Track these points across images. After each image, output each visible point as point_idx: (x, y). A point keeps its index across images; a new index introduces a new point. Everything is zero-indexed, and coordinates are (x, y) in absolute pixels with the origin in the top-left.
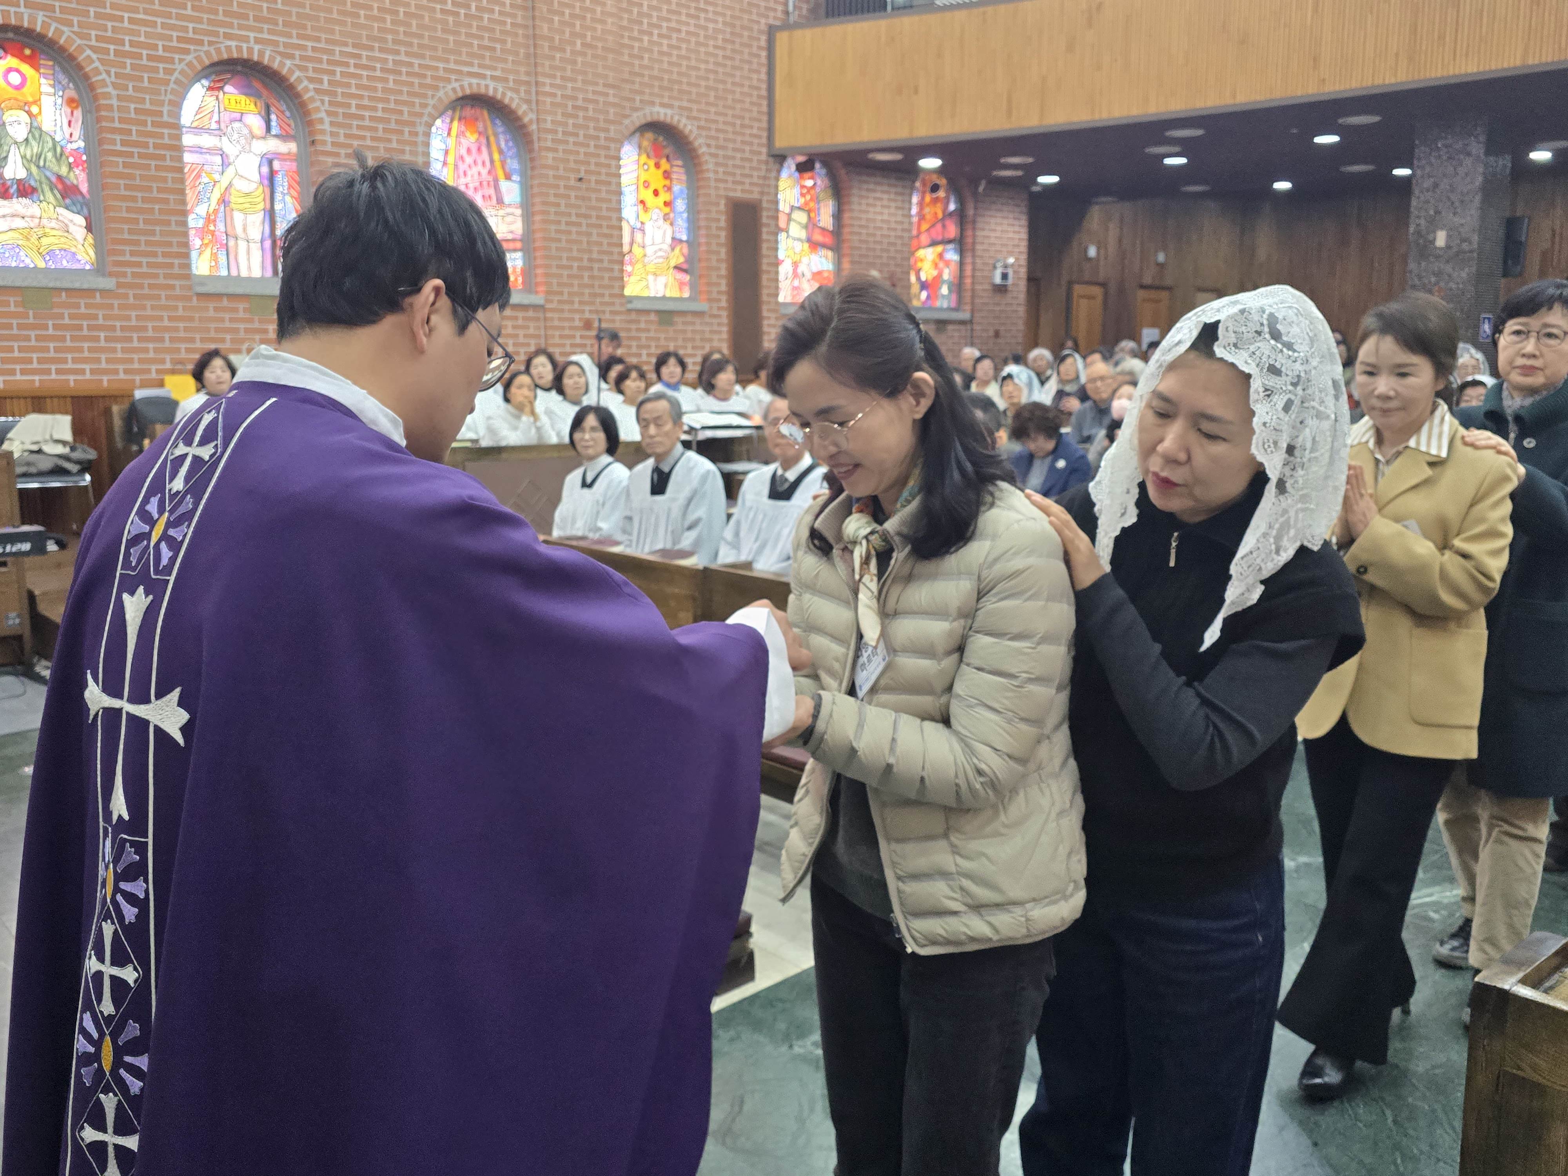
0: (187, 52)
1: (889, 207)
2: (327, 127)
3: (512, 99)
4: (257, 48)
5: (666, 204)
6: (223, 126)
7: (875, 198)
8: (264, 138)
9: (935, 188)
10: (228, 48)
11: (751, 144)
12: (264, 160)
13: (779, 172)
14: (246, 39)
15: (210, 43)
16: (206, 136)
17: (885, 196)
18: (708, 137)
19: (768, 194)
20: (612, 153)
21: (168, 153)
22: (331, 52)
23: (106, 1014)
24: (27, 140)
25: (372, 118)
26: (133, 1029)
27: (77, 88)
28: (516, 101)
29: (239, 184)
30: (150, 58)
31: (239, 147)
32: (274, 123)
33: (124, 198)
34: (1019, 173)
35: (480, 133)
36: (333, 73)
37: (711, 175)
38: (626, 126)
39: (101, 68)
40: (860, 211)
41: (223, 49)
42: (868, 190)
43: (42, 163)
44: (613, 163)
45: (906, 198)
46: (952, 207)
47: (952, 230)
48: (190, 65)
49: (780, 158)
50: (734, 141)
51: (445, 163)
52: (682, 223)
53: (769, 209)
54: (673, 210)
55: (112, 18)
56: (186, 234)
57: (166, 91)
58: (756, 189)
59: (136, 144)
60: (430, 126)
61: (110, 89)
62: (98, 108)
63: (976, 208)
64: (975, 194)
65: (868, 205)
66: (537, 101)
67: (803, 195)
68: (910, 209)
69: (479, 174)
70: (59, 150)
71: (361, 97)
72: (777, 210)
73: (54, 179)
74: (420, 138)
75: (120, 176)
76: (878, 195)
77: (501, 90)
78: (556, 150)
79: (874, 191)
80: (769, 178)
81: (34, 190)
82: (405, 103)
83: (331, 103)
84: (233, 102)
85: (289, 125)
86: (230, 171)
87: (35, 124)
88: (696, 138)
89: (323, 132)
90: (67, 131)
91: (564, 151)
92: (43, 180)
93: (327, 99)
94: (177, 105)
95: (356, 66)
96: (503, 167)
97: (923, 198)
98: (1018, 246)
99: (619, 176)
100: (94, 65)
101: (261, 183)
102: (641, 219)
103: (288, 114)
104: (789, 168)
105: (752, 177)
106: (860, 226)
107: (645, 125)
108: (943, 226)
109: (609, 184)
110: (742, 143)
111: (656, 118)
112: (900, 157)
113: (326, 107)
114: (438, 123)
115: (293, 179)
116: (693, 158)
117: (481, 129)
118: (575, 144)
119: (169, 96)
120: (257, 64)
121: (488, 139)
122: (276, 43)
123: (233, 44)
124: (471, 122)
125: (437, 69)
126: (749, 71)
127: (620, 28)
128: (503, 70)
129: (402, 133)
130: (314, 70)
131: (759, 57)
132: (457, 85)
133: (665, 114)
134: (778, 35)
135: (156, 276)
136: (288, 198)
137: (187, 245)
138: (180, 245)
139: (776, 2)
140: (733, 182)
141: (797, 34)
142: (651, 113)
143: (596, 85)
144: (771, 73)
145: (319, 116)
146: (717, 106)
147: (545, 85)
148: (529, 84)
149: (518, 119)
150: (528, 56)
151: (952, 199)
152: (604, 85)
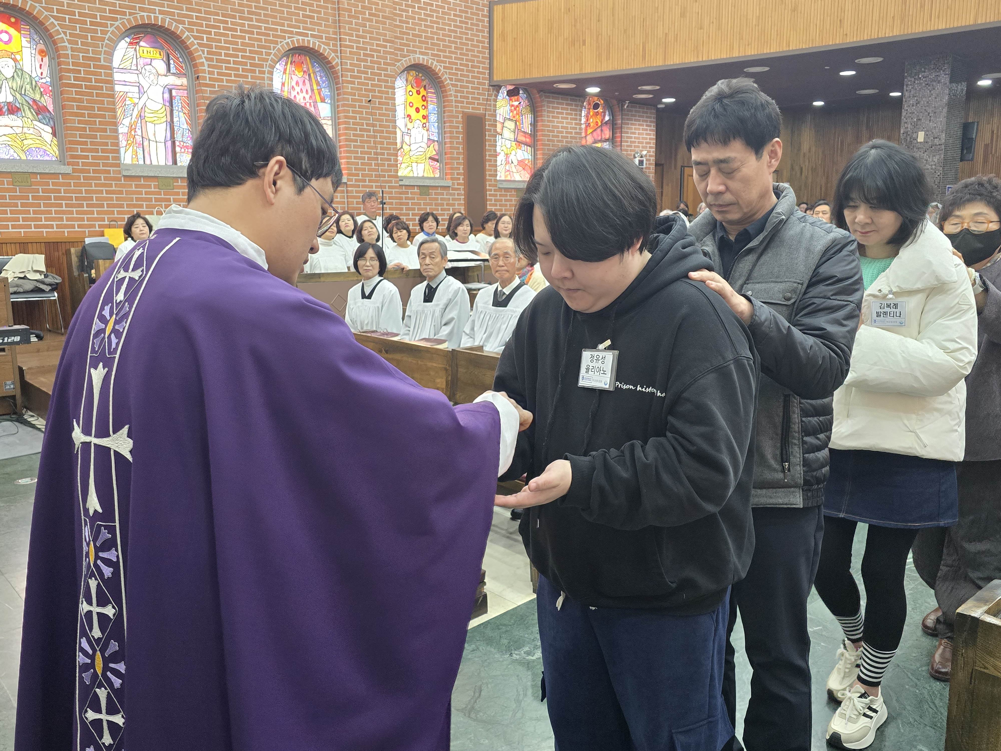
0: (116, 19)
1: (567, 118)
2: (206, 68)
3: (324, 49)
4: (160, 17)
5: (424, 117)
7: (558, 113)
8: (166, 76)
9: (596, 106)
10: (142, 17)
11: (479, 78)
12: (166, 90)
13: (496, 96)
14: (154, 12)
15: (130, 14)
16: (129, 75)
17: (564, 111)
18: (450, 74)
19: (490, 110)
20: (390, 84)
21: (104, 85)
22: (208, 20)
23: (96, 637)
24: (13, 76)
25: (235, 63)
26: (114, 646)
27: (45, 44)
28: (328, 50)
29: (150, 104)
30: (92, 23)
31: (150, 81)
32: (172, 66)
33: (76, 115)
34: (651, 96)
35: (304, 72)
36: (210, 33)
37: (453, 98)
38: (399, 67)
39: (60, 30)
40: (549, 121)
41: (139, 18)
42: (553, 108)
43: (23, 93)
44: (390, 90)
45: (578, 113)
46: (607, 118)
47: (607, 134)
48: (117, 28)
49: (497, 87)
50: (468, 76)
52: (434, 129)
53: (490, 120)
56: (117, 138)
57: (102, 45)
58: (482, 107)
59: (84, 79)
60: (273, 67)
61: (66, 44)
62: (59, 56)
63: (622, 119)
64: (622, 110)
65: (553, 117)
66: (341, 50)
67: (511, 111)
68: (580, 120)
69: (304, 97)
70: (34, 83)
71: (228, 49)
72: (496, 121)
73: (31, 103)
74: (266, 75)
75: (74, 100)
76: (560, 110)
77: (317, 43)
78: (353, 83)
79: (558, 108)
80: (490, 100)
81: (18, 109)
82: (256, 53)
83: (208, 52)
84: (145, 52)
85: (182, 67)
86: (145, 97)
87: (19, 67)
88: (443, 74)
89: (204, 71)
91: (359, 83)
92: (24, 103)
93: (206, 49)
94: (110, 55)
95: (225, 29)
96: (320, 93)
97: (589, 113)
98: (650, 143)
99: (394, 99)
100: (56, 28)
102: (408, 127)
103: (181, 60)
104: (503, 93)
105: (479, 99)
106: (548, 131)
107: (411, 66)
108: (602, 130)
109: (388, 104)
110: (473, 77)
111: (417, 62)
112: (574, 86)
113: (206, 55)
114: (278, 66)
115: (185, 101)
116: (441, 87)
117: (305, 69)
118: (366, 78)
119: (104, 48)
120: (161, 27)
121: (309, 75)
122: (173, 14)
123: (145, 14)
124: (299, 65)
125: (276, 30)
126: (477, 31)
127: (394, 3)
128: (319, 31)
129: (255, 71)
130: (198, 31)
131: (483, 21)
132: (289, 40)
133: (424, 59)
134: (495, 7)
135: (98, 165)
136: (181, 114)
137: (117, 145)
138: (113, 144)
140: (467, 103)
141: (508, 6)
142: (414, 59)
143: (379, 40)
144: (491, 32)
145: (201, 61)
146: (456, 53)
147: (345, 40)
148: (335, 39)
149: (329, 63)
150: (335, 22)
151: (607, 113)
152: (384, 41)
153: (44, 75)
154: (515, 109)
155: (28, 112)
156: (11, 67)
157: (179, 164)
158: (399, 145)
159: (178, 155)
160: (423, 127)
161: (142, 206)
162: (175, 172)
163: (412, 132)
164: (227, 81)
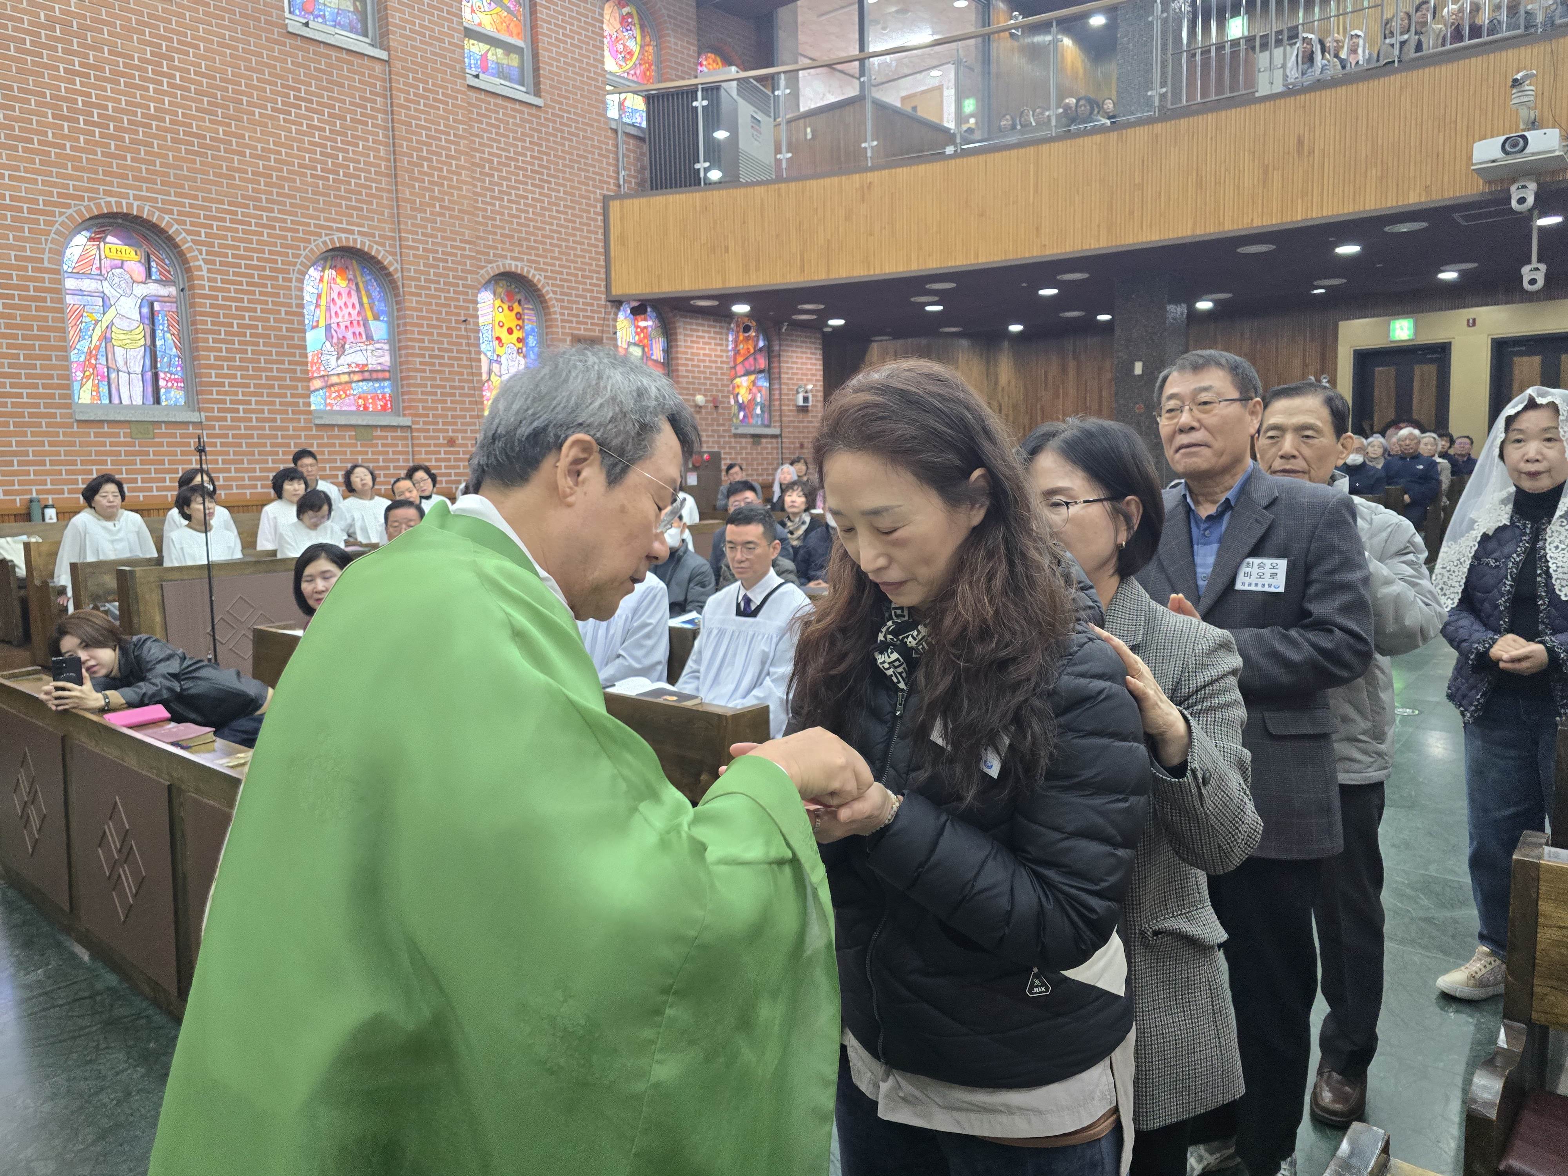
0: (67, 206)
1: (710, 344)
2: (204, 273)
3: (378, 251)
4: (136, 203)
6: (104, 271)
7: (698, 337)
9: (747, 329)
10: (108, 203)
11: (592, 291)
13: (616, 314)
14: (127, 196)
15: (91, 199)
16: (87, 281)
17: (706, 335)
18: (553, 285)
19: (608, 332)
20: (470, 297)
21: (48, 296)
22: (207, 208)
25: (247, 267)
28: (383, 253)
30: (31, 211)
32: (154, 270)
34: (814, 317)
35: (350, 280)
36: (210, 226)
37: (558, 316)
38: (482, 275)
40: (686, 347)
41: (103, 204)
42: (691, 330)
44: (471, 306)
45: (724, 337)
46: (761, 344)
47: (762, 363)
48: (70, 218)
49: (617, 303)
50: (577, 289)
51: (318, 306)
52: (534, 356)
56: (68, 368)
57: (47, 240)
58: (597, 328)
59: (16, 287)
60: (304, 274)
63: (780, 345)
64: (779, 333)
65: (692, 342)
66: (401, 254)
67: (637, 334)
68: (727, 346)
69: (350, 314)
71: (238, 248)
74: (294, 284)
75: (2, 315)
76: (700, 334)
77: (367, 243)
78: (420, 295)
79: (698, 331)
80: (608, 320)
82: (279, 254)
83: (208, 253)
84: (114, 250)
85: (169, 272)
88: (543, 286)
89: (201, 278)
91: (427, 296)
93: (204, 249)
94: (56, 253)
95: (232, 221)
96: (372, 309)
97: (737, 337)
99: (477, 317)
101: (142, 322)
103: (167, 262)
104: (625, 311)
105: (593, 318)
106: (687, 359)
107: (499, 275)
108: (755, 359)
109: (468, 323)
110: (584, 290)
111: (508, 269)
112: (716, 303)
113: (204, 256)
114: (312, 270)
115: (173, 318)
116: (541, 302)
117: (351, 277)
119: (49, 245)
120: (137, 217)
121: (357, 285)
122: (155, 200)
123: (113, 200)
124: (342, 271)
125: (309, 225)
126: (589, 231)
127: (475, 193)
128: (369, 226)
129: (277, 279)
130: (192, 224)
131: (596, 220)
132: (327, 239)
133: (517, 266)
134: (611, 203)
135: (37, 405)
136: (168, 335)
137: (68, 377)
138: (60, 377)
139: (608, 176)
140: (577, 322)
141: (628, 202)
142: (504, 265)
143: (455, 240)
144: (606, 234)
145: (197, 263)
146: (560, 259)
147: (407, 239)
148: (393, 238)
149: (384, 268)
150: (392, 215)
151: (761, 337)
152: (461, 241)
157: (164, 403)
158: (485, 377)
159: (163, 391)
160: (518, 353)
161: (105, 463)
162: (156, 414)
163: (503, 360)
164: (236, 291)
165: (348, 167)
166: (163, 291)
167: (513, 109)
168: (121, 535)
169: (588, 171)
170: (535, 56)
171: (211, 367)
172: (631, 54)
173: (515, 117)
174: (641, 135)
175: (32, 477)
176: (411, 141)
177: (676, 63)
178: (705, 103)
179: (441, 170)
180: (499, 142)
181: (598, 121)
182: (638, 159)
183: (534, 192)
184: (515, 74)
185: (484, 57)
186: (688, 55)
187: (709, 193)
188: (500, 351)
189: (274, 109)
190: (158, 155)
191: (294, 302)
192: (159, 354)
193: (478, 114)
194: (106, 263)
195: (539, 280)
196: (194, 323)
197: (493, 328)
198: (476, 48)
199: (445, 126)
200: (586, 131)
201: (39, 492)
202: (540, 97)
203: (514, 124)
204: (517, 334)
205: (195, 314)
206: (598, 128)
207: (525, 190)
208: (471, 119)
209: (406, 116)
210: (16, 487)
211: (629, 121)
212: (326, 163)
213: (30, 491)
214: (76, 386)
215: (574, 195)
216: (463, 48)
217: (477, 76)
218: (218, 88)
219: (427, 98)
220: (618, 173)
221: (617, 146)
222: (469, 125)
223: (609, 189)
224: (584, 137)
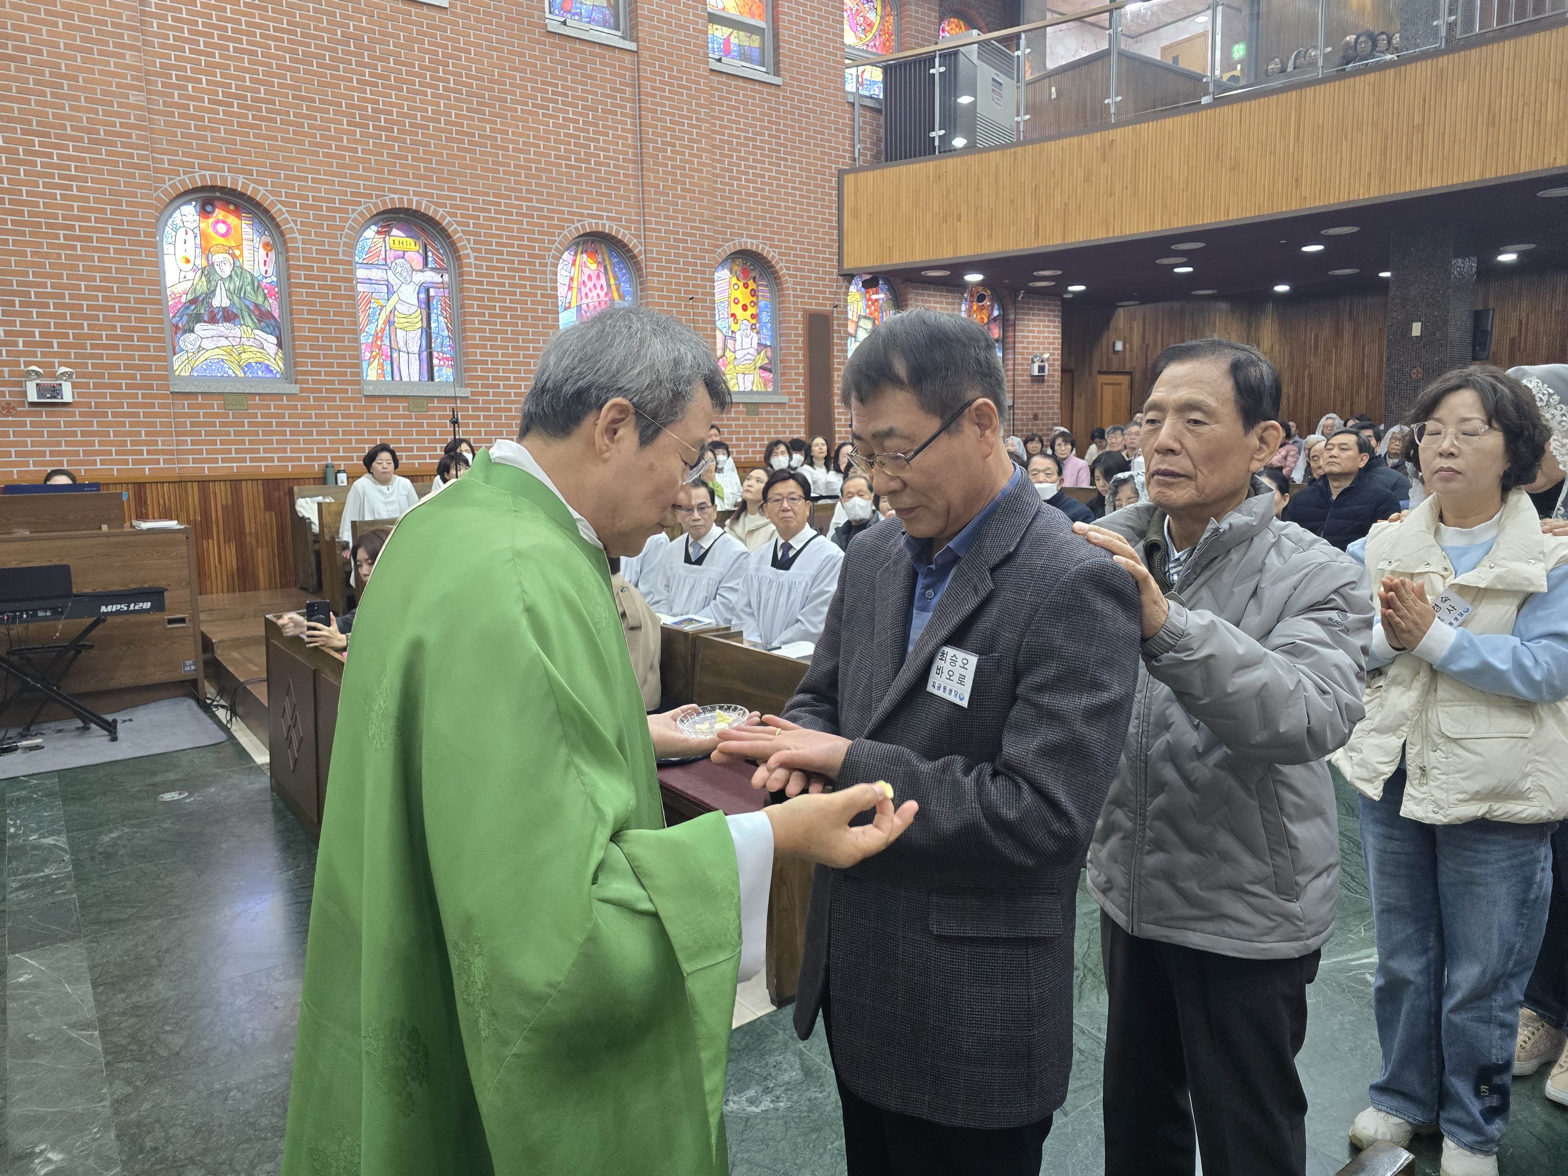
0: (359, 204)
2: (472, 260)
3: (624, 235)
6: (388, 261)
8: (422, 271)
9: (981, 298)
10: (392, 200)
11: (824, 266)
13: (848, 288)
15: (378, 197)
16: (375, 271)
18: (787, 261)
19: (839, 306)
20: (707, 276)
21: (342, 285)
22: (476, 201)
24: (231, 276)
25: (508, 253)
27: (271, 235)
28: (628, 236)
30: (329, 209)
32: (430, 259)
33: (307, 321)
34: (1053, 283)
35: (599, 263)
36: (478, 218)
37: (791, 292)
38: (719, 254)
39: (289, 218)
41: (388, 201)
44: (708, 284)
45: (957, 305)
46: (996, 313)
48: (361, 214)
49: (849, 277)
50: (810, 264)
52: (766, 331)
53: (839, 319)
54: (759, 321)
55: (299, 178)
56: (358, 349)
57: (342, 235)
58: (828, 303)
59: (317, 278)
60: (558, 258)
61: (296, 235)
62: (287, 250)
63: (1016, 314)
64: (1015, 302)
66: (645, 236)
67: (868, 307)
69: (597, 296)
70: (256, 284)
72: (847, 319)
73: (252, 308)
74: (549, 268)
75: (304, 303)
77: (615, 227)
78: (661, 275)
80: (839, 294)
82: (536, 240)
83: (475, 242)
84: (397, 242)
85: (442, 260)
86: (394, 299)
87: (238, 264)
88: (777, 262)
89: (469, 265)
90: (263, 269)
91: (667, 276)
92: (244, 308)
93: (471, 238)
94: (351, 246)
95: (496, 211)
96: (618, 289)
97: (971, 307)
98: (1053, 343)
99: (714, 295)
100: (285, 217)
103: (441, 251)
104: (857, 285)
105: (825, 292)
107: (735, 253)
109: (705, 301)
110: (817, 265)
111: (743, 247)
112: (948, 273)
113: (472, 245)
114: (566, 255)
115: (445, 303)
116: (775, 279)
117: (600, 260)
118: (676, 269)
119: (344, 239)
120: (416, 212)
121: (605, 268)
122: (431, 195)
123: (396, 196)
124: (592, 254)
125: (563, 212)
126: (823, 206)
127: (714, 175)
128: (617, 212)
129: (534, 264)
130: (462, 216)
131: (830, 195)
132: (579, 225)
133: (752, 244)
134: (846, 177)
135: (332, 382)
136: (441, 318)
137: (358, 357)
138: (352, 357)
139: (844, 150)
140: (809, 297)
141: (862, 175)
142: (740, 243)
143: (694, 221)
144: (840, 209)
145: (466, 252)
146: (795, 236)
147: (650, 222)
148: (638, 222)
149: (630, 251)
150: (637, 200)
151: (996, 306)
152: (701, 222)
153: (270, 273)
154: (873, 304)
155: (248, 319)
156: (228, 264)
157: (437, 380)
158: (719, 353)
159: (436, 368)
160: (752, 329)
161: (387, 433)
162: (430, 390)
163: (738, 336)
164: (499, 276)
165: (598, 156)
166: (437, 278)
167: (752, 90)
168: (392, 498)
169: (824, 146)
170: (776, 35)
171: (476, 346)
172: (871, 25)
173: (754, 98)
174: (878, 106)
175: (328, 445)
176: (656, 127)
177: (916, 31)
178: (942, 69)
179: (683, 154)
180: (739, 123)
181: (836, 96)
182: (874, 131)
183: (771, 171)
184: (756, 54)
185: (727, 41)
186: (929, 22)
187: (943, 162)
188: (734, 327)
189: (534, 105)
190: (434, 154)
191: (549, 285)
192: (433, 336)
193: (720, 97)
194: (390, 254)
195: (773, 257)
196: (463, 307)
197: (729, 304)
198: (719, 32)
199: (688, 110)
200: (823, 106)
201: (333, 458)
202: (779, 76)
203: (753, 105)
204: (751, 310)
205: (464, 298)
206: (836, 103)
207: (762, 169)
208: (713, 103)
209: (653, 103)
210: (315, 454)
211: (867, 93)
212: (579, 153)
213: (326, 458)
214: (365, 364)
215: (809, 171)
216: (706, 33)
217: (719, 60)
218: (486, 89)
219: (672, 85)
220: (854, 146)
221: (853, 120)
222: (711, 109)
223: (844, 163)
224: (822, 113)
